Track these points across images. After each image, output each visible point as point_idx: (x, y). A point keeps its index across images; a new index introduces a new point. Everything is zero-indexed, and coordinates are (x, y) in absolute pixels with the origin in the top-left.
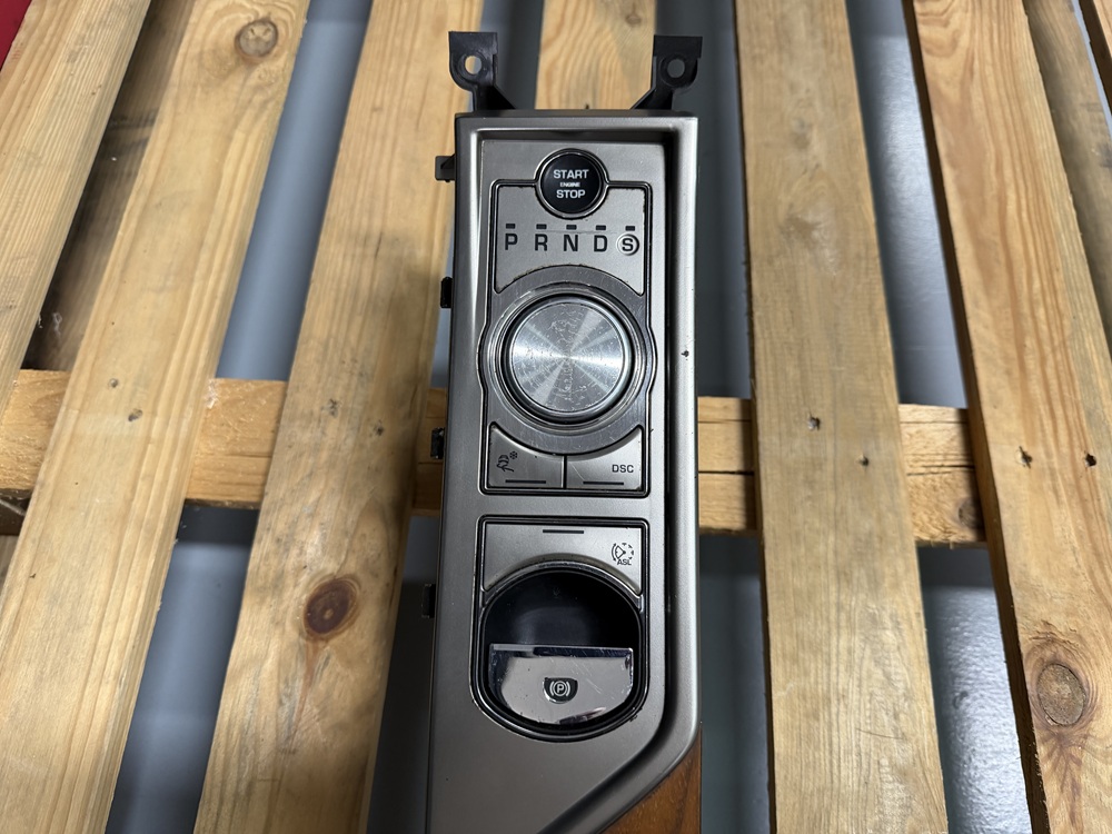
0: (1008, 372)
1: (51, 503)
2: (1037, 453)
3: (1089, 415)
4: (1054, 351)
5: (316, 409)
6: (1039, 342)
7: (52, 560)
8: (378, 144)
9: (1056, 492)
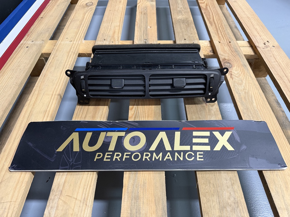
0: (216, 34)
1: (56, 51)
2: (221, 42)
3: (229, 38)
4: (223, 32)
5: (102, 40)
6: (220, 31)
7: (57, 56)
8: (111, 14)
9: (225, 45)
